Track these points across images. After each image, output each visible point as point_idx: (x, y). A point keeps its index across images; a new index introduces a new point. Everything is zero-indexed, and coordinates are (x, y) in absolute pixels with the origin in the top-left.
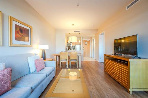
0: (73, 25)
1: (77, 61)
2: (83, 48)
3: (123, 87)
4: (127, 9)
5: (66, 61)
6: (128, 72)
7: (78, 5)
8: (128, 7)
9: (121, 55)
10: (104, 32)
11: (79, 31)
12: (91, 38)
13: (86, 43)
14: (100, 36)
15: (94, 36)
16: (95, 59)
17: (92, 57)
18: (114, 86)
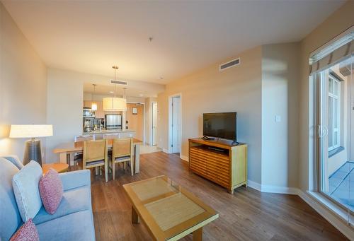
0: (114, 67)
1: (131, 159)
2: (127, 122)
3: (223, 187)
4: (220, 70)
5: (102, 164)
6: (230, 165)
7: (151, 39)
8: (223, 67)
9: (213, 139)
10: (181, 94)
11: (125, 83)
12: (147, 100)
13: (135, 111)
14: (170, 100)
15: (156, 96)
16: (158, 148)
17: (148, 144)
18: (212, 191)
